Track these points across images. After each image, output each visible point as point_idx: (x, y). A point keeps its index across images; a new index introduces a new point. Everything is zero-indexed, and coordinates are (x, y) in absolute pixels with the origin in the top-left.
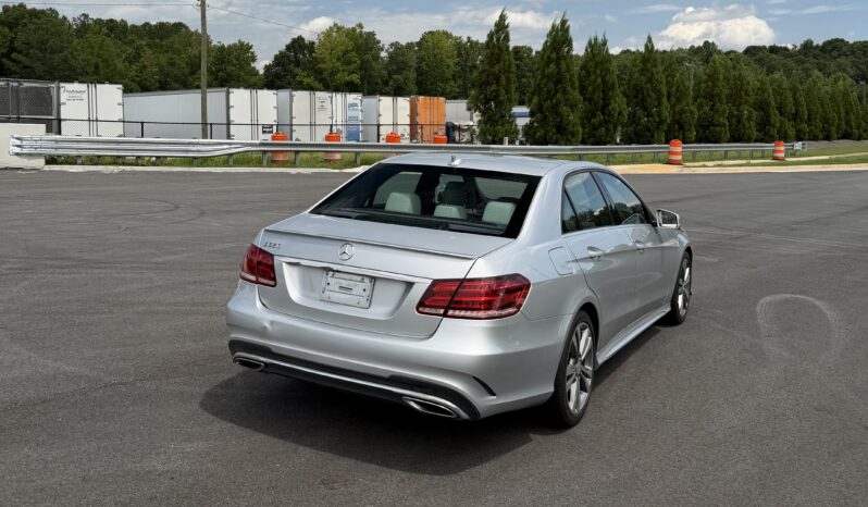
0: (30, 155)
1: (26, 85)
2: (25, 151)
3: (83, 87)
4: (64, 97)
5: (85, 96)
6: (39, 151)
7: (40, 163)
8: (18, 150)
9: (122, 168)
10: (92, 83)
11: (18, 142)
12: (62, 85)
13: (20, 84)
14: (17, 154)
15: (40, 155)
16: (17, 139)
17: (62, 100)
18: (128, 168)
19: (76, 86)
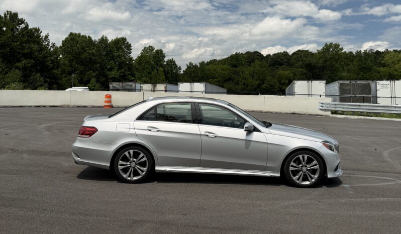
0: (325, 110)
1: (359, 82)
2: (324, 108)
3: (388, 82)
4: (378, 87)
5: (389, 86)
6: (329, 108)
7: (329, 113)
8: (321, 108)
9: (361, 117)
10: (392, 80)
11: (321, 105)
12: (377, 82)
13: (356, 82)
14: (321, 109)
15: (329, 110)
16: (322, 103)
17: (378, 89)
18: (363, 117)
19: (385, 82)
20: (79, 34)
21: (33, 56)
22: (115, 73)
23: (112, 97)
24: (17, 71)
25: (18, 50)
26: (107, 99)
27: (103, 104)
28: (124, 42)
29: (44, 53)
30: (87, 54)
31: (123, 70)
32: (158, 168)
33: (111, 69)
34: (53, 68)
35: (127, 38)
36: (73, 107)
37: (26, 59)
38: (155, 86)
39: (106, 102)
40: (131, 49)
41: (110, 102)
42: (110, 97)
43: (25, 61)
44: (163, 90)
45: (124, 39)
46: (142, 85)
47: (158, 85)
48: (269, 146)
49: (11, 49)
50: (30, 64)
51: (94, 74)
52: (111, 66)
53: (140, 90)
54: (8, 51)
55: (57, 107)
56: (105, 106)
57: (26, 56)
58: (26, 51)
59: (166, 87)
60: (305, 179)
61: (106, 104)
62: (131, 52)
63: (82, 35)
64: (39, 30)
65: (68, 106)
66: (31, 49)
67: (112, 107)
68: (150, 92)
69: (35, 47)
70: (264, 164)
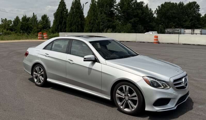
20: (170, 2)
21: (138, 16)
22: (188, 23)
23: (158, 37)
24: (130, 24)
25: (131, 14)
26: (155, 39)
27: (153, 41)
28: (195, 4)
29: (144, 14)
30: (170, 13)
31: (193, 22)
32: (48, 80)
33: (185, 21)
34: (150, 22)
35: (196, 2)
36: (138, 42)
37: (135, 17)
38: (193, 31)
39: (155, 40)
40: (200, 8)
41: (157, 40)
42: (157, 37)
43: (134, 19)
44: (199, 33)
45: (195, 3)
46: (185, 30)
47: (195, 30)
48: (103, 74)
49: (127, 13)
50: (137, 20)
51: (174, 25)
52: (186, 19)
53: (184, 33)
54: (126, 14)
55: (129, 42)
56: (154, 42)
57: (135, 16)
58: (135, 14)
59: (201, 31)
60: (127, 106)
61: (155, 41)
62: (199, 10)
63: (171, 2)
64: (143, 2)
65: (135, 42)
66: (138, 12)
67: (159, 43)
68: (190, 35)
69: (140, 11)
70: (99, 88)
